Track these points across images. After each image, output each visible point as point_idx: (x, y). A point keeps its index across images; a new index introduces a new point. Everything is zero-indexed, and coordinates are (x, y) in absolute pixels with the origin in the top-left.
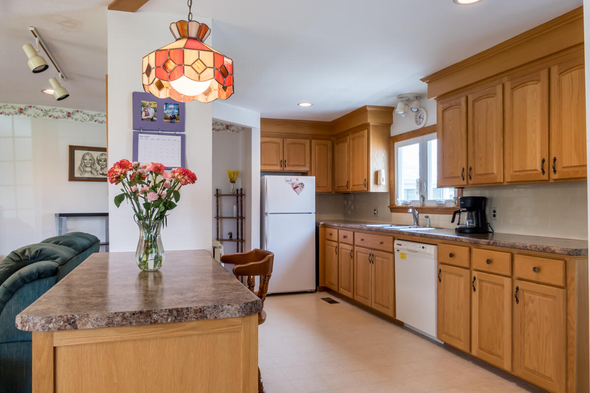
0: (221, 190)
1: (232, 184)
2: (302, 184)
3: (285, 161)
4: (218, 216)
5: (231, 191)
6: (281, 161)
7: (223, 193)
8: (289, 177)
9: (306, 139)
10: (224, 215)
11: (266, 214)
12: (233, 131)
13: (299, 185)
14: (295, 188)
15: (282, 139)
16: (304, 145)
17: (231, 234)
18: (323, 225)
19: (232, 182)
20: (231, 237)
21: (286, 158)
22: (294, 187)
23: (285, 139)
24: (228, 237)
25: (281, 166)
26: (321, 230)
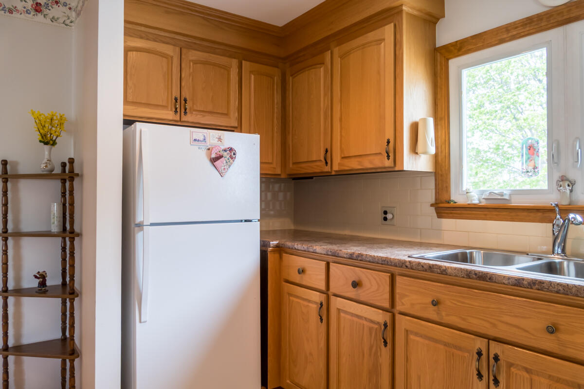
0: (15, 164)
1: (47, 147)
2: (231, 149)
3: (185, 100)
4: (5, 231)
5: (43, 166)
6: (176, 99)
7: (22, 170)
8: (199, 133)
9: (230, 56)
10: (25, 228)
11: (140, 226)
12: (53, 19)
13: (225, 154)
14: (214, 160)
15: (178, 49)
16: (227, 69)
17: (42, 277)
18: (277, 246)
19: (46, 143)
20: (43, 284)
21: (186, 94)
22: (213, 156)
23: (184, 51)
24: (35, 283)
25: (176, 112)
26: (271, 258)
